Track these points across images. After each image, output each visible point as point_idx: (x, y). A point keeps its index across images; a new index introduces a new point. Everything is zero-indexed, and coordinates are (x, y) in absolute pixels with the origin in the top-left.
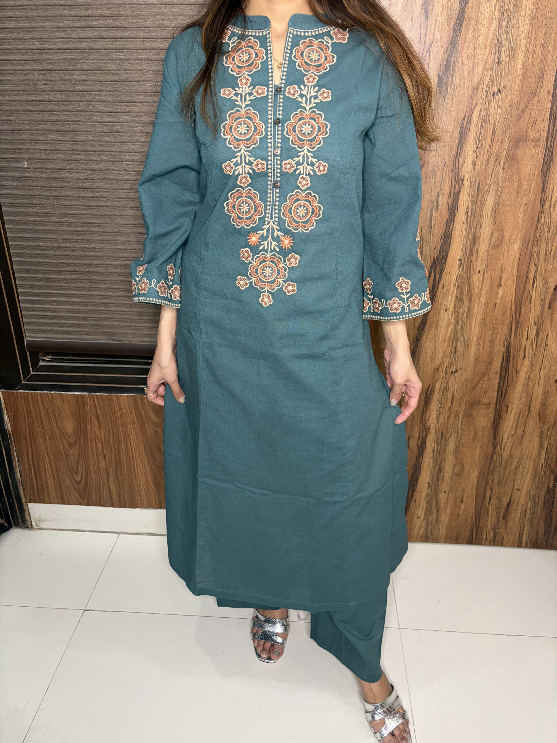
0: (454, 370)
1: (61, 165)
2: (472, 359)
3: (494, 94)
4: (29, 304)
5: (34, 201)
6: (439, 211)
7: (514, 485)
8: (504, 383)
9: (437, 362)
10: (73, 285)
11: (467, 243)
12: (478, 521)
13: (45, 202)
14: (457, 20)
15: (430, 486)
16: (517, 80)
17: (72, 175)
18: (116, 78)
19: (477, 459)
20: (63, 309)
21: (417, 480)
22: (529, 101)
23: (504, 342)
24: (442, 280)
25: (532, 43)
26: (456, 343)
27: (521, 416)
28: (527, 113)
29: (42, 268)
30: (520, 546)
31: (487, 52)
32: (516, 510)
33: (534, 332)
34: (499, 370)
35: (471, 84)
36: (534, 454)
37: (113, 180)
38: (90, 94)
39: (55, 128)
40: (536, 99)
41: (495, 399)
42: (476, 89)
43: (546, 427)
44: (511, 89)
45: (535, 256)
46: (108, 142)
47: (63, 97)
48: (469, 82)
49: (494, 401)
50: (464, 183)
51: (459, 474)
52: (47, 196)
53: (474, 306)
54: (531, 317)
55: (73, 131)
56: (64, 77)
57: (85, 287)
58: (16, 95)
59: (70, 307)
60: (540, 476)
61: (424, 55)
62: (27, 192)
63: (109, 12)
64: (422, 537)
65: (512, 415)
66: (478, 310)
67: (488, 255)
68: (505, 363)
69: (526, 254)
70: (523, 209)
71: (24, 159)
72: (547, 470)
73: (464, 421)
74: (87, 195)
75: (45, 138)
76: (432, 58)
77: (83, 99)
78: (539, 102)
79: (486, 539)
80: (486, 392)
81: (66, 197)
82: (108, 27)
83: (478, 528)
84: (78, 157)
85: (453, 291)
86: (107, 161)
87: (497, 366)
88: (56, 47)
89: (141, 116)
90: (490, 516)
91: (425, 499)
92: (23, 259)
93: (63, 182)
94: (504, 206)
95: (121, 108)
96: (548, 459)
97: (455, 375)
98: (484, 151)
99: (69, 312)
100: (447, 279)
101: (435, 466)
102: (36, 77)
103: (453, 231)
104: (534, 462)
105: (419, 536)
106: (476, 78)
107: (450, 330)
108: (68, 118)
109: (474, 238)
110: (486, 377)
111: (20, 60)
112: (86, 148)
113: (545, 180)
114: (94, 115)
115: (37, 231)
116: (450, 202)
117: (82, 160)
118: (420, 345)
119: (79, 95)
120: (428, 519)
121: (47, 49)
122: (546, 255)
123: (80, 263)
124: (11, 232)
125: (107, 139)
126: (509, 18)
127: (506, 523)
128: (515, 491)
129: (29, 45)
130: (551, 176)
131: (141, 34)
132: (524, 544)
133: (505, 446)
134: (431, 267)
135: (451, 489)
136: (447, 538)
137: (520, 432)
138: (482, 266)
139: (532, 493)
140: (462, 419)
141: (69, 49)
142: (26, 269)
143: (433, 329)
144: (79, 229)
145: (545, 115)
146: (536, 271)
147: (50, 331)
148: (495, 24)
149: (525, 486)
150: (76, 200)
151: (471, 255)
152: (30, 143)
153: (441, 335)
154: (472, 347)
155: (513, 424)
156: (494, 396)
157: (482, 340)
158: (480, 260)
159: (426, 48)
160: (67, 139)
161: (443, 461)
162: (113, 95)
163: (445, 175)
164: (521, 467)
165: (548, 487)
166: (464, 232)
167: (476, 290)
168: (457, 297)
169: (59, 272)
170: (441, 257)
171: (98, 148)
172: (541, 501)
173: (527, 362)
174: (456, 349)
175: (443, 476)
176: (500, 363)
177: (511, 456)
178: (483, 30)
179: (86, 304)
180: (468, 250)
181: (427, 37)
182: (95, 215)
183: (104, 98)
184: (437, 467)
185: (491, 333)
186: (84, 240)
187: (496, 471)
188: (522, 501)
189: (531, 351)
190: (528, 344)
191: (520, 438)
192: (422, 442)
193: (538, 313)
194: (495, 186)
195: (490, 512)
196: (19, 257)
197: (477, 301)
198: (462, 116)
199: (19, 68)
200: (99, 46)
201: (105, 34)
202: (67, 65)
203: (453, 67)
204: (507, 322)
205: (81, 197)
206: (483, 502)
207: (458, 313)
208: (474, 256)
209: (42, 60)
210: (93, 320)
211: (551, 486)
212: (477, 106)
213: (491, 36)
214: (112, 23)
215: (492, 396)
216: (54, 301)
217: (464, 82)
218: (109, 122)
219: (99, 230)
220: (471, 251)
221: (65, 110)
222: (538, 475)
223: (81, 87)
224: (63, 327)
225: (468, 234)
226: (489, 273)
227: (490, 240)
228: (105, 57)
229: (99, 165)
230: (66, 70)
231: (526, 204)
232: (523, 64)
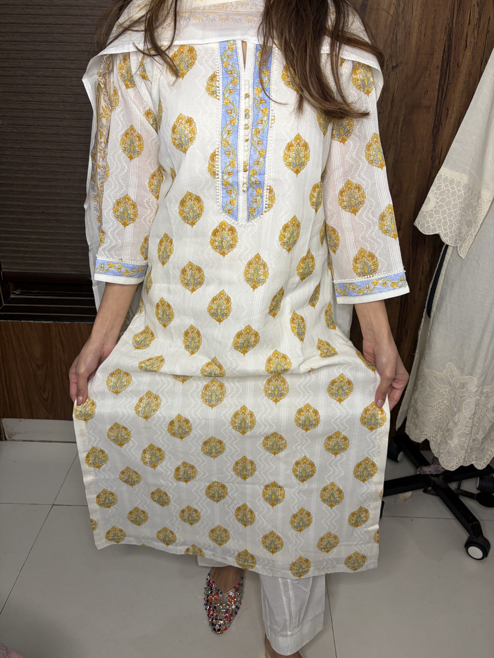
1: (30, 122)
3: (393, 68)
5: (7, 153)
8: (404, 312)
10: (43, 225)
13: (17, 153)
16: (412, 56)
17: (40, 131)
18: (77, 49)
20: (34, 245)
22: (421, 74)
28: (420, 84)
29: (14, 210)
31: (387, 33)
37: (75, 135)
38: (55, 62)
39: (25, 90)
40: (427, 73)
44: (406, 64)
46: (71, 103)
47: (32, 64)
52: (18, 148)
55: (40, 93)
56: (33, 47)
57: (52, 226)
59: (40, 243)
70: (418, 165)
74: (52, 148)
75: (17, 99)
77: (49, 66)
78: (430, 75)
81: (35, 149)
84: (45, 115)
86: (70, 118)
88: (25, 22)
93: (32, 136)
94: (402, 162)
99: (39, 248)
102: (9, 47)
108: (36, 82)
112: (51, 108)
113: (435, 141)
114: (58, 80)
117: (48, 118)
119: (46, 63)
121: (18, 23)
126: (405, 4)
130: (440, 137)
141: (37, 24)
144: (47, 176)
145: (435, 86)
147: (22, 263)
148: (393, 9)
150: (43, 152)
152: (3, 103)
156: (396, 322)
160: (35, 100)
169: (30, 214)
171: (62, 107)
173: (422, 294)
178: (383, 13)
179: (53, 241)
182: (60, 165)
183: (67, 65)
193: (431, 252)
194: (395, 146)
200: (63, 22)
202: (36, 37)
205: (48, 149)
209: (14, 32)
210: (60, 254)
213: (390, 19)
219: (64, 177)
221: (33, 76)
224: (34, 260)
229: (63, 122)
230: (34, 41)
231: (420, 161)
232: (417, 43)
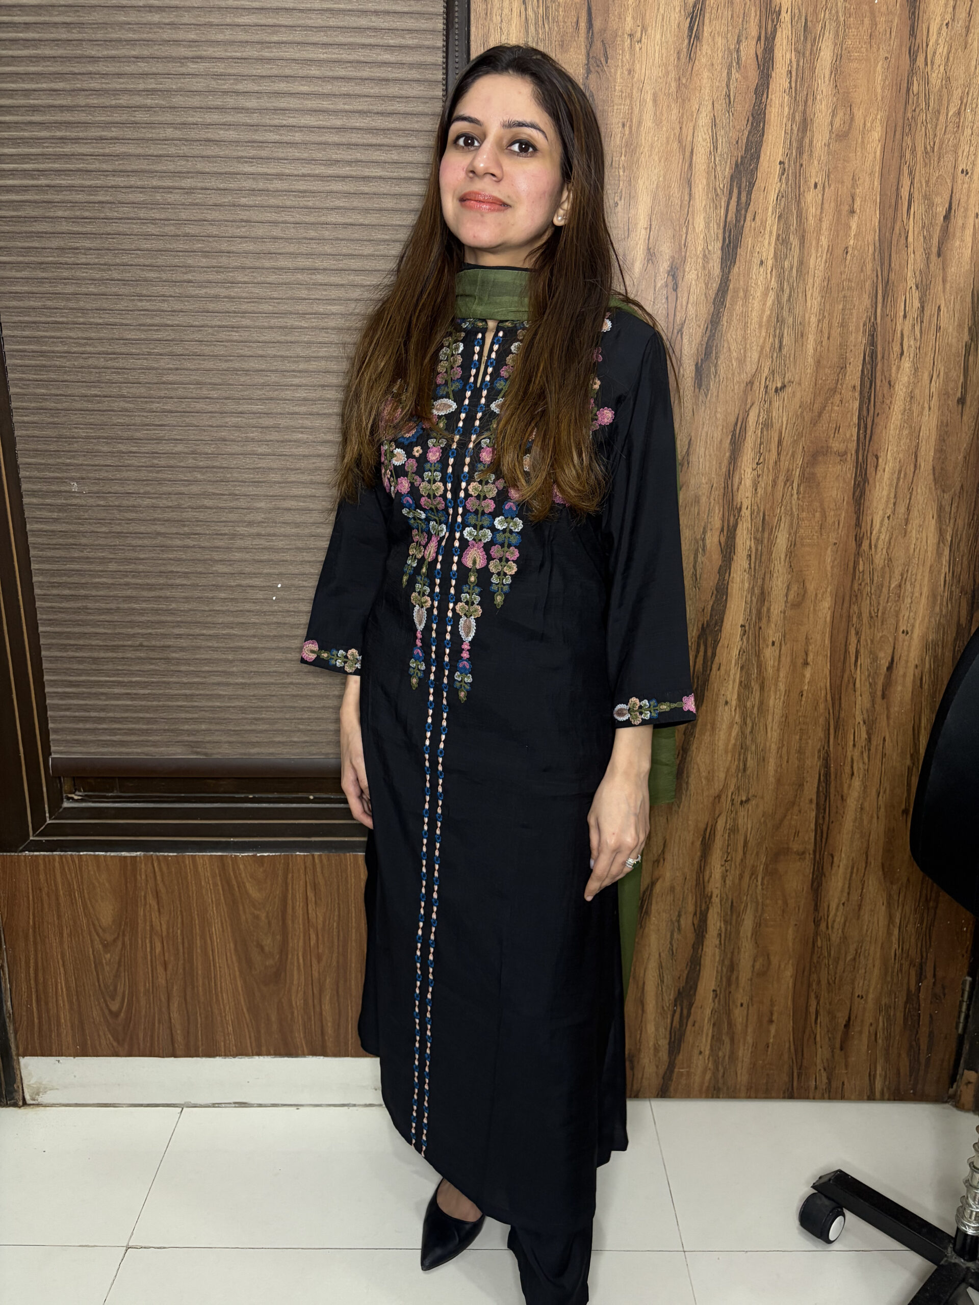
0: (744, 799)
1: (130, 487)
2: (772, 779)
3: (776, 390)
4: (61, 699)
5: (84, 541)
6: (707, 554)
7: (853, 989)
8: (824, 818)
9: (718, 786)
10: (137, 668)
11: (751, 600)
12: (800, 1054)
13: (101, 541)
14: (718, 291)
15: (716, 995)
16: (809, 371)
17: (147, 502)
18: (224, 365)
19: (791, 944)
20: (118, 705)
21: (694, 987)
22: (827, 399)
23: (819, 751)
24: (717, 658)
25: (826, 321)
26: (744, 754)
27: (855, 870)
28: (825, 416)
29: (87, 642)
30: (871, 1098)
31: (763, 334)
32: (861, 1032)
33: (864, 735)
34: (814, 797)
35: (743, 376)
36: (881, 933)
37: (211, 508)
38: (184, 388)
39: (126, 434)
40: (837, 398)
41: (813, 845)
42: (751, 383)
43: (895, 887)
44: (800, 384)
45: (855, 619)
46: (207, 454)
47: (142, 391)
48: (739, 374)
49: (811, 847)
50: (742, 513)
51: (762, 974)
52: (105, 533)
53: (769, 696)
54: (858, 713)
55: (153, 439)
56: (145, 363)
57: (157, 670)
58: (67, 387)
59: (129, 703)
60: (893, 972)
61: (674, 337)
62: (72, 527)
63: (220, 277)
64: (708, 1087)
65: (841, 870)
66: (775, 703)
67: (785, 618)
68: (824, 785)
69: (841, 616)
70: (832, 551)
71: (73, 479)
72: (903, 961)
73: (765, 882)
74: (168, 531)
75: (109, 450)
76: (685, 341)
77: (173, 394)
78: (841, 401)
79: (816, 1088)
80: (797, 833)
81: (135, 533)
82: (217, 297)
83: (800, 1069)
84: (159, 475)
85: (735, 674)
86: (205, 480)
87: (810, 790)
88: (135, 322)
89: (260, 417)
90: (818, 1045)
91: (710, 1020)
92: (57, 629)
93: (131, 511)
94: (802, 545)
95: (231, 406)
96: (903, 943)
97: (746, 806)
98: (768, 468)
99: (127, 711)
100: (725, 655)
101: (723, 961)
102: (102, 362)
103: (730, 583)
104: (882, 947)
105: (704, 1088)
106: (750, 368)
107: (734, 734)
108: (148, 421)
109: (762, 593)
110: (796, 809)
111: (78, 338)
112: (172, 462)
113: (859, 509)
114: (188, 417)
115: (83, 586)
116: (723, 540)
117: (165, 480)
118: (688, 759)
119: (167, 389)
120: (718, 1056)
121: (122, 325)
122: (871, 617)
123: (150, 634)
124: (41, 588)
125: (208, 449)
126: (792, 289)
127: (846, 1057)
128: (856, 1000)
129: (94, 317)
130: (867, 503)
131: (266, 307)
132: (878, 1094)
133: (834, 921)
134: (699, 637)
135: (751, 999)
136: (751, 1087)
137: (855, 897)
138: (777, 635)
139: (883, 1003)
140: (763, 879)
141: (156, 326)
142: (62, 645)
143: (708, 733)
144: (153, 581)
145: (852, 419)
146: (859, 641)
147: (92, 741)
148: (771, 296)
149: (871, 991)
150: (150, 538)
151: (759, 617)
152: (84, 456)
153: (721, 744)
154: (771, 760)
155: (844, 884)
156: (810, 839)
157: (785, 749)
158: (773, 625)
159: (676, 328)
160: (143, 450)
161: (736, 951)
162: (218, 389)
163: (713, 502)
164: (862, 957)
165: (908, 989)
166: (746, 585)
167: (770, 670)
168: (741, 682)
169: (115, 648)
170: (714, 622)
171: (190, 462)
172: (900, 1015)
173: (857, 783)
174: (745, 765)
175: (737, 978)
176: (816, 785)
177: (844, 939)
178: (756, 304)
179: (154, 697)
180: (754, 611)
181: (678, 314)
182: (179, 560)
183: (205, 392)
184: (727, 962)
185: (798, 737)
186: (160, 597)
187: (823, 966)
188: (869, 1018)
189: (861, 765)
190: (856, 754)
191: (857, 908)
192: (700, 921)
193: (868, 705)
194: (788, 518)
195: (818, 1038)
196: (50, 625)
197: (773, 688)
198: (732, 419)
199: (75, 349)
200: (202, 323)
201: (211, 306)
202: (152, 346)
203: (717, 353)
204: (822, 721)
205: (159, 534)
206: (806, 1019)
207: (745, 707)
208: (764, 620)
209: (112, 339)
210: (166, 723)
211: (913, 988)
212: (753, 408)
213: (768, 313)
214: (223, 292)
215: (806, 839)
216: (102, 694)
217: (733, 374)
218: (212, 426)
219: (185, 582)
220: (759, 613)
221: (143, 410)
222: (890, 970)
223: (171, 378)
224: (115, 734)
225: (753, 588)
226: (788, 645)
227: (787, 595)
228: (209, 338)
229: (191, 487)
230: (150, 354)
231: (835, 544)
232: (815, 350)
